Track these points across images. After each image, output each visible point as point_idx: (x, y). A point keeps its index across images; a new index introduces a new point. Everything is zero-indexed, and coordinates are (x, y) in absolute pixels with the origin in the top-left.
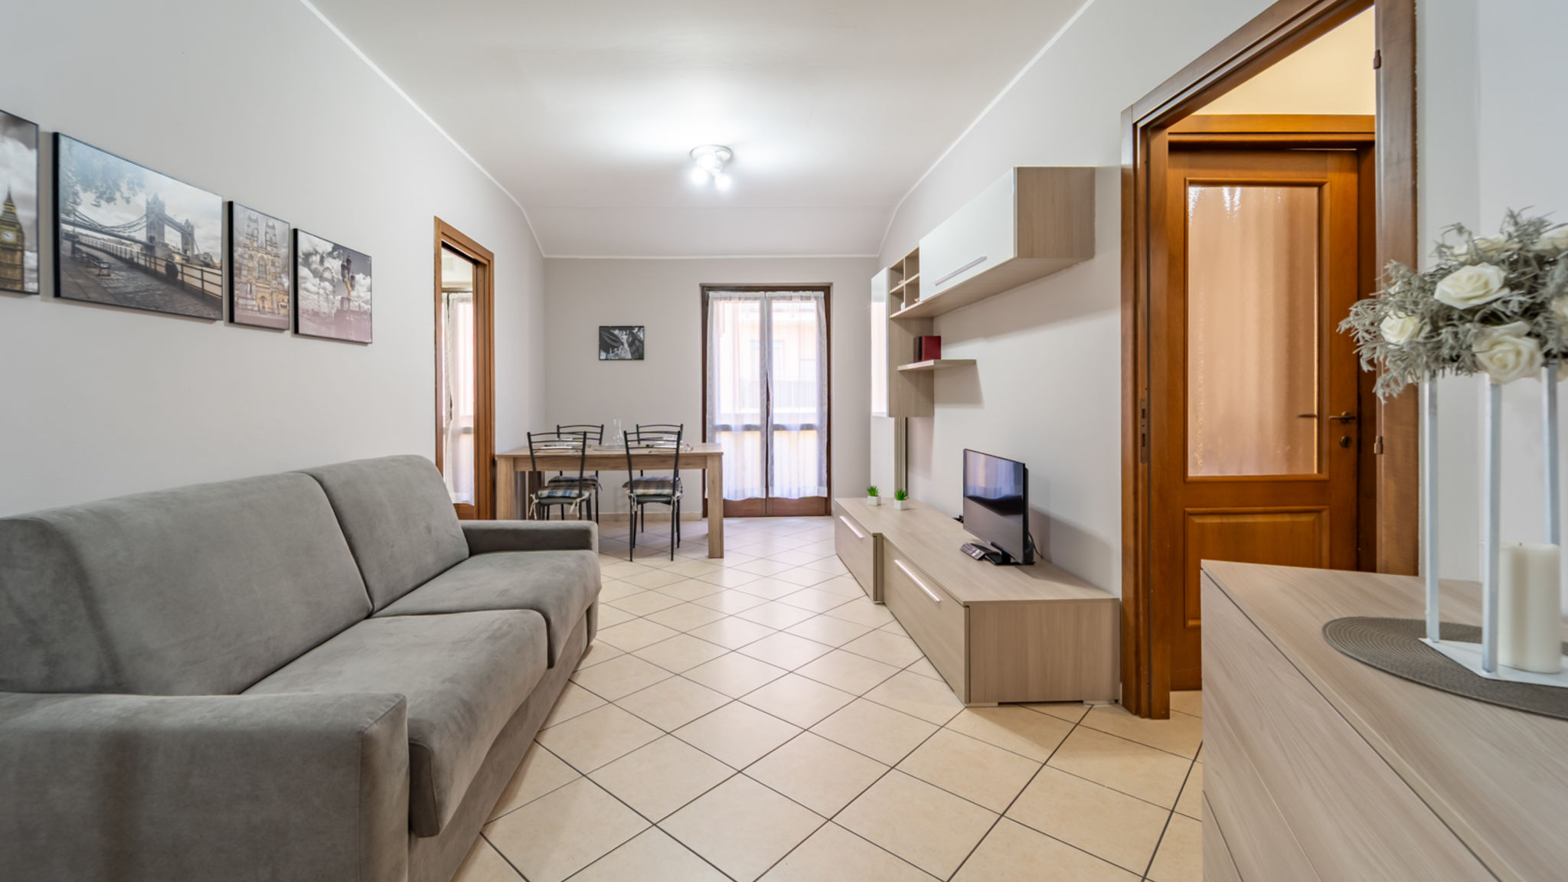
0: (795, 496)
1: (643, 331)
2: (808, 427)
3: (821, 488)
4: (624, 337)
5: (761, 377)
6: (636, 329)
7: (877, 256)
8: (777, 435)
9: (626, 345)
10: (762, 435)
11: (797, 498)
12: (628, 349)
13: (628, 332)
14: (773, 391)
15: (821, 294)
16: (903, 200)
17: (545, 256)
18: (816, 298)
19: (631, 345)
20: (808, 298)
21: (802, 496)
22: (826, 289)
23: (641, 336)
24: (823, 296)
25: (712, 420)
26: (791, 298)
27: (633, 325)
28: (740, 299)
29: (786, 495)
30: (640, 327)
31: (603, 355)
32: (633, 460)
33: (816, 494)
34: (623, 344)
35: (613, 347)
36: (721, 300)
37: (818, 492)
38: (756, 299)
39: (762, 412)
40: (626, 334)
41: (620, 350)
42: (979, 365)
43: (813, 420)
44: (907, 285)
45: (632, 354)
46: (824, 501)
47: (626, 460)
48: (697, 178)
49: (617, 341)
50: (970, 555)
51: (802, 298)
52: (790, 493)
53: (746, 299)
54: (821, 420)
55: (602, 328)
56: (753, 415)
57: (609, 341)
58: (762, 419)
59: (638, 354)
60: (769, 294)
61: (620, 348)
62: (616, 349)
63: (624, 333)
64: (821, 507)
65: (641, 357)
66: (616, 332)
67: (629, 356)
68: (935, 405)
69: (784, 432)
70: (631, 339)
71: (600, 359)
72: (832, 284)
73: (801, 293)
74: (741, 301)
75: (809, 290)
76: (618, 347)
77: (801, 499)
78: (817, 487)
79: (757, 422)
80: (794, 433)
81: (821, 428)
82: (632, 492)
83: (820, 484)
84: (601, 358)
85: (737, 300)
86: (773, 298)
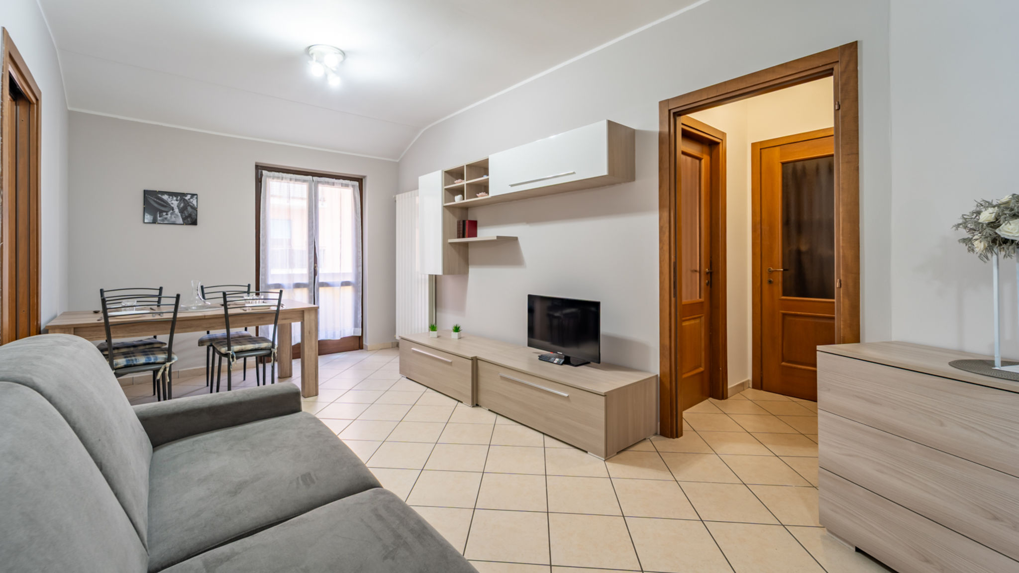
0: (337, 338)
1: (197, 198)
2: (345, 284)
3: (356, 329)
4: (174, 203)
5: (309, 245)
6: (189, 197)
7: (397, 161)
8: (322, 290)
9: (177, 210)
10: (310, 292)
11: (339, 339)
12: (179, 214)
13: (179, 198)
14: (319, 255)
15: (357, 183)
16: (430, 126)
17: (69, 108)
18: (353, 186)
19: (182, 211)
20: (347, 186)
21: (342, 337)
22: (360, 180)
23: (194, 202)
24: (358, 185)
25: (265, 280)
26: (333, 184)
27: (185, 192)
28: (291, 179)
29: (330, 337)
30: (193, 195)
31: (148, 218)
32: (230, 319)
33: (352, 335)
34: (173, 209)
35: (161, 212)
36: (273, 179)
37: (354, 333)
38: (304, 181)
39: (310, 273)
40: (177, 200)
41: (169, 215)
42: (520, 240)
43: (351, 279)
44: (467, 184)
45: (184, 219)
46: (358, 338)
47: (224, 320)
48: (315, 71)
49: (167, 207)
50: (552, 363)
51: (342, 185)
52: (334, 335)
53: (296, 180)
54: (357, 278)
55: (146, 192)
56: (302, 275)
57: (156, 205)
58: (310, 278)
59: (191, 219)
60: (315, 178)
61: (169, 213)
62: (164, 214)
63: (175, 198)
64: (356, 344)
65: (194, 223)
66: (165, 197)
67: (180, 221)
68: (470, 267)
69: (328, 289)
70: (182, 205)
71: (144, 223)
72: (365, 177)
73: (341, 181)
74: (292, 182)
75: (348, 180)
76: (167, 212)
77: (341, 339)
78: (353, 329)
79: (305, 280)
80: (337, 289)
81: (357, 283)
82: (229, 349)
83: (356, 326)
84: (146, 221)
85: (289, 181)
86: (319, 182)
